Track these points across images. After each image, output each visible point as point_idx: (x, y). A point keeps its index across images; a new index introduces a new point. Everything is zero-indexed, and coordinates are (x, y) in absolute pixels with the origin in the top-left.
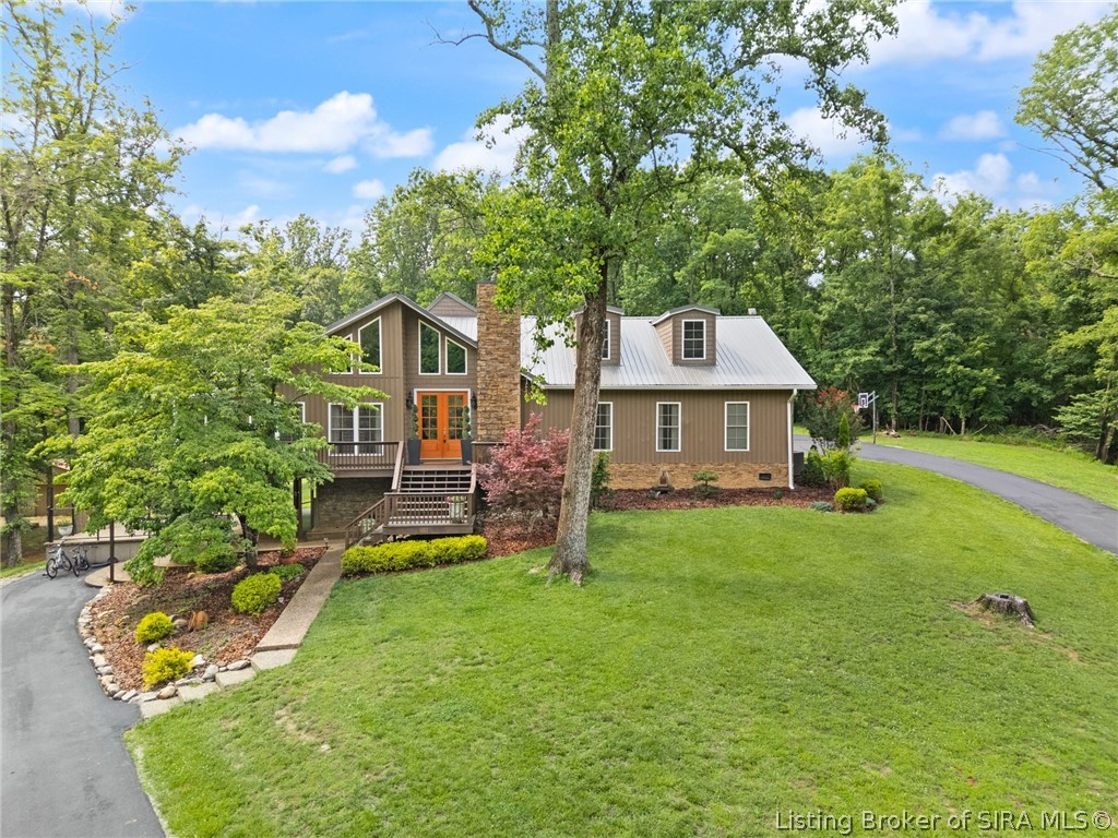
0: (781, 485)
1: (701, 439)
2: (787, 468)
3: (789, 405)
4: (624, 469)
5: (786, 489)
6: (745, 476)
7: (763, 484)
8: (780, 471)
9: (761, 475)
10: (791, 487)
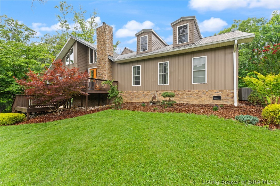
0: (229, 103)
1: (179, 78)
2: (233, 93)
3: (234, 54)
4: (145, 93)
5: (232, 106)
6: (204, 97)
7: (216, 102)
8: (228, 95)
9: (214, 97)
10: (236, 104)
